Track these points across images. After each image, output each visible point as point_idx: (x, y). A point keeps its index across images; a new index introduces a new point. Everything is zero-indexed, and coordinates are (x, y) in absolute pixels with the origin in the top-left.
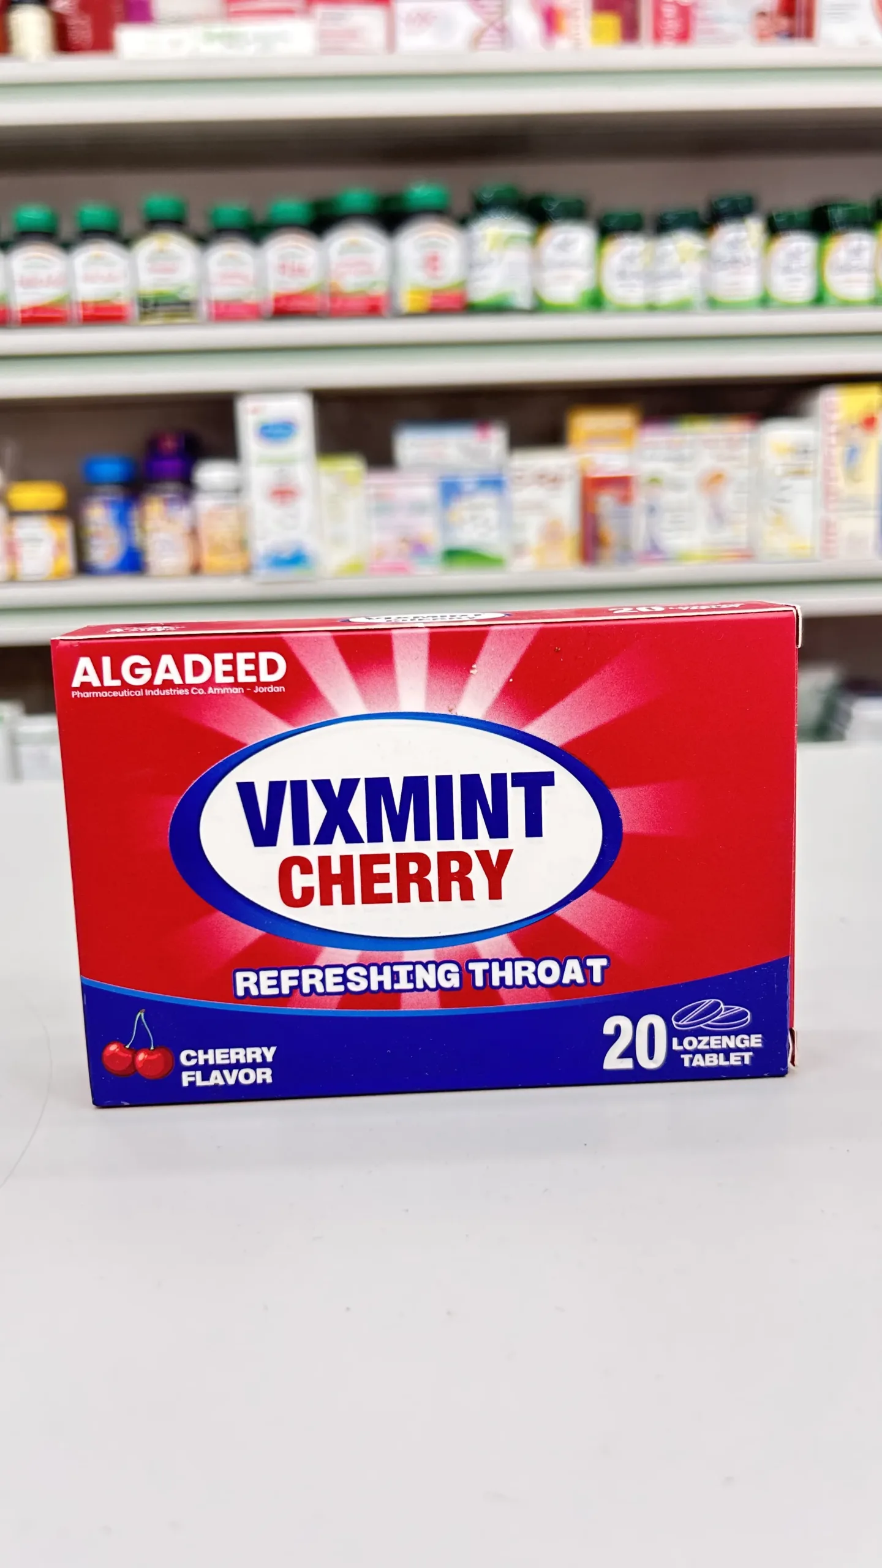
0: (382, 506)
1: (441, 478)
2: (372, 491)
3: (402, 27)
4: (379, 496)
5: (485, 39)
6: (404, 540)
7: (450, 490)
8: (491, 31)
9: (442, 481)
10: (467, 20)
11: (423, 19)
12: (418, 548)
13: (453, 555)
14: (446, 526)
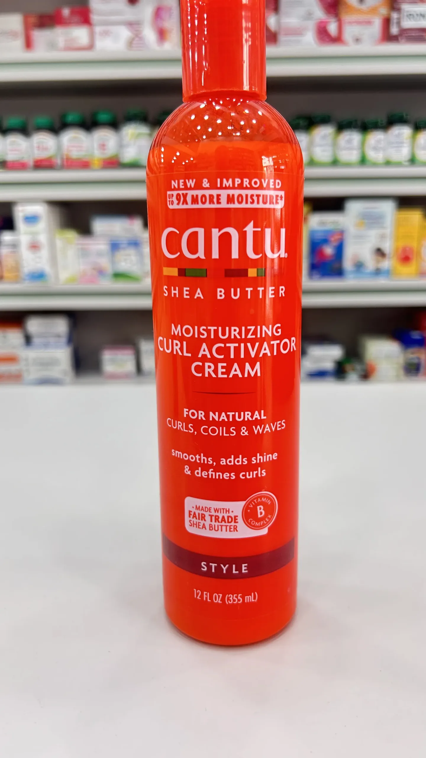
0: (84, 253)
1: (111, 241)
2: (80, 247)
3: (97, 38)
4: (82, 249)
5: (135, 42)
6: (94, 269)
7: (115, 246)
8: (137, 39)
9: (112, 242)
10: (125, 33)
11: (106, 33)
12: (101, 272)
13: (118, 275)
14: (113, 262)
